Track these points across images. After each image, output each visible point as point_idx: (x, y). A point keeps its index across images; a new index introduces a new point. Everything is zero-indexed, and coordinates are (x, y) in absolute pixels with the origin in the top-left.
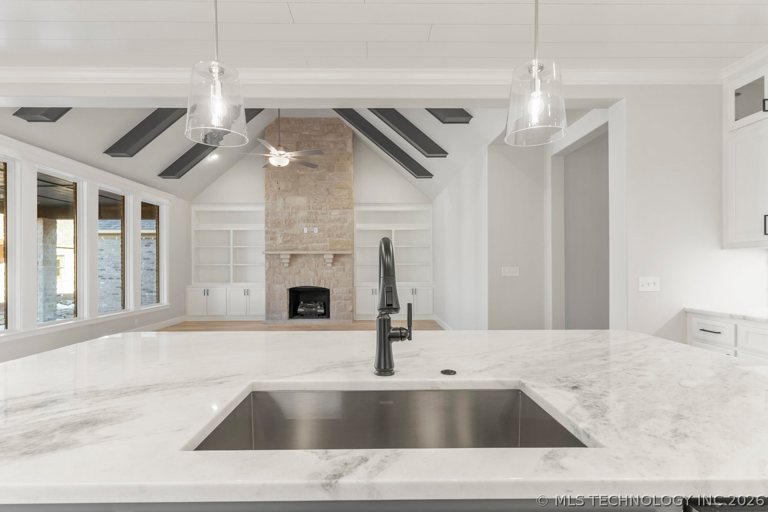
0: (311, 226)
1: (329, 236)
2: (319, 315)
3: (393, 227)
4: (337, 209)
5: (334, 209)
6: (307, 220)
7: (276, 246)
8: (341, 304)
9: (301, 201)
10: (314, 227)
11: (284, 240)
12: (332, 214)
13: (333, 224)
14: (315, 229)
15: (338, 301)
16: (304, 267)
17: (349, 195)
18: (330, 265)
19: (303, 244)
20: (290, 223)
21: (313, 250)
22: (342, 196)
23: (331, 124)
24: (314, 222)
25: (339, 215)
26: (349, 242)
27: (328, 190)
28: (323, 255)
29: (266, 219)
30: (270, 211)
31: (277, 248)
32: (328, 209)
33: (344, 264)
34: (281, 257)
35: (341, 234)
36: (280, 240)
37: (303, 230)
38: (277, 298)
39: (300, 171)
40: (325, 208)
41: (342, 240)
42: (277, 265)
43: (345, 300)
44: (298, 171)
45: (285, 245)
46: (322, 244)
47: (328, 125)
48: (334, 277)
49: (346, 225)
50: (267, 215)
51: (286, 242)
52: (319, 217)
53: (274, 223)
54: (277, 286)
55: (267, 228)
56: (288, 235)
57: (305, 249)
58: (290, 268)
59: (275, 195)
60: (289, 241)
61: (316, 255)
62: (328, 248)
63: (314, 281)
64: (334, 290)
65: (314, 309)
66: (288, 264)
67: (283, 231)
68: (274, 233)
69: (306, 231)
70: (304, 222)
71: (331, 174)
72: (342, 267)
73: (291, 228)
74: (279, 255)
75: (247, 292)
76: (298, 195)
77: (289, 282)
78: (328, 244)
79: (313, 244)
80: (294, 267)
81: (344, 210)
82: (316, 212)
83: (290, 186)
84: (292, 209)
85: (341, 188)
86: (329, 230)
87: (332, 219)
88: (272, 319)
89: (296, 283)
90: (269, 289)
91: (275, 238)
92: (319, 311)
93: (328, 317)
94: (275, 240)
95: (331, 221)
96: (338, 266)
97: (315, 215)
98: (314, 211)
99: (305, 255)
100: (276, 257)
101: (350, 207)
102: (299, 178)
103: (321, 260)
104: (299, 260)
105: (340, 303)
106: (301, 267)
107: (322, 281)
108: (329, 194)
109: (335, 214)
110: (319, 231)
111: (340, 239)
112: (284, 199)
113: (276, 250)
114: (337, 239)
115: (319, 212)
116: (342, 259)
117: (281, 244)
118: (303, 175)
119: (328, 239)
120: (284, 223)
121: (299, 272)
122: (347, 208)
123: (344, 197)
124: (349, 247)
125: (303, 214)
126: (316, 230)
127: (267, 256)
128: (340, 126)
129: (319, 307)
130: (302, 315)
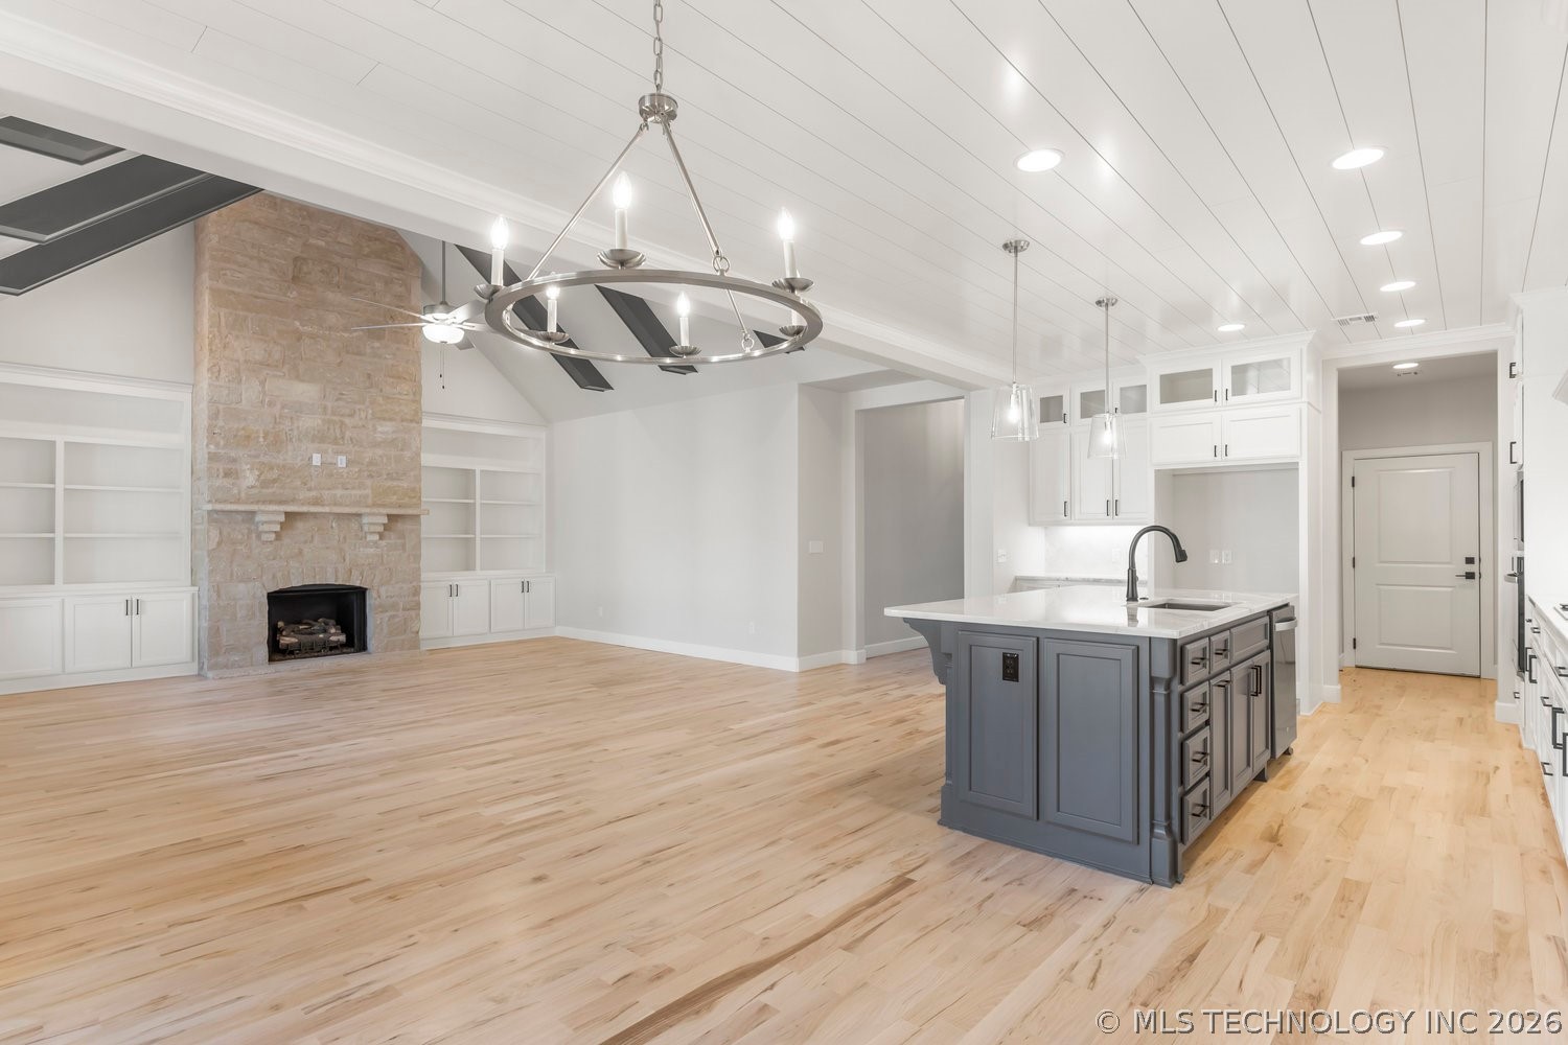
0: (330, 451)
1: (371, 476)
2: (336, 648)
3: (478, 465)
4: (391, 420)
5: (384, 419)
6: (320, 438)
7: (239, 493)
8: (397, 620)
9: (304, 391)
10: (338, 453)
11: (262, 478)
12: (380, 429)
13: (380, 452)
14: (339, 457)
15: (388, 614)
16: (312, 541)
17: (414, 394)
18: (377, 537)
19: (310, 490)
20: (277, 442)
21: (335, 505)
22: (400, 394)
23: (376, 239)
24: (335, 442)
25: (393, 432)
26: (413, 490)
27: (369, 376)
28: (359, 515)
29: (210, 426)
30: (221, 407)
31: (243, 495)
32: (369, 416)
33: (402, 536)
34: (259, 518)
35: (397, 473)
36: (250, 478)
37: (310, 458)
38: (239, 616)
39: (301, 325)
40: (363, 415)
41: (399, 486)
42: (240, 537)
43: (404, 609)
44: (297, 323)
45: (264, 491)
46: (354, 492)
47: (370, 239)
48: (382, 563)
49: (407, 454)
50: (214, 416)
51: (265, 484)
52: (348, 434)
53: (235, 436)
54: (242, 587)
55: (212, 447)
56: (272, 468)
57: (317, 502)
58: (277, 542)
59: (238, 371)
60: (274, 481)
61: (339, 516)
62: (370, 501)
63: (336, 571)
64: (383, 590)
65: (321, 636)
66: (273, 536)
67: (257, 456)
68: (234, 460)
69: (317, 460)
70: (313, 441)
71: (377, 344)
72: (399, 541)
73: (279, 452)
74: (253, 513)
75: (133, 608)
76: (298, 378)
77: (274, 576)
78: (368, 491)
79: (333, 492)
80: (286, 541)
81: (405, 424)
82: (342, 423)
83: (277, 356)
84: (283, 407)
85: (399, 378)
86: (371, 463)
87: (379, 439)
88: (226, 666)
89: (292, 577)
90: (219, 596)
91: (237, 473)
92: (333, 638)
93: (363, 648)
94: (237, 478)
95: (376, 445)
96: (392, 539)
97: (341, 427)
98: (334, 418)
99: (315, 515)
100: (239, 517)
101: (416, 418)
102: (299, 339)
103: (354, 525)
104: (300, 525)
105: (393, 617)
106: (306, 542)
107: (355, 573)
108: (371, 386)
109: (385, 429)
110: (349, 463)
111: (395, 483)
112: (262, 383)
113: (238, 501)
114: (389, 483)
115: (347, 421)
116: (399, 526)
117: (252, 487)
118: (312, 337)
119: (369, 482)
120: (261, 440)
121: (301, 552)
122: (411, 421)
123: (406, 397)
124: (414, 500)
125: (310, 422)
126: (342, 461)
127: (215, 516)
128: (399, 249)
129: (333, 631)
130: (292, 653)
